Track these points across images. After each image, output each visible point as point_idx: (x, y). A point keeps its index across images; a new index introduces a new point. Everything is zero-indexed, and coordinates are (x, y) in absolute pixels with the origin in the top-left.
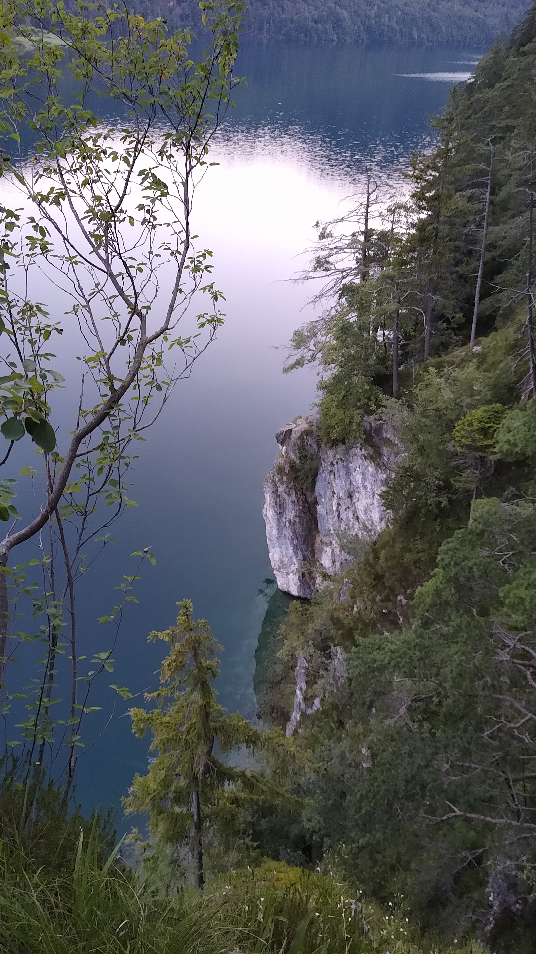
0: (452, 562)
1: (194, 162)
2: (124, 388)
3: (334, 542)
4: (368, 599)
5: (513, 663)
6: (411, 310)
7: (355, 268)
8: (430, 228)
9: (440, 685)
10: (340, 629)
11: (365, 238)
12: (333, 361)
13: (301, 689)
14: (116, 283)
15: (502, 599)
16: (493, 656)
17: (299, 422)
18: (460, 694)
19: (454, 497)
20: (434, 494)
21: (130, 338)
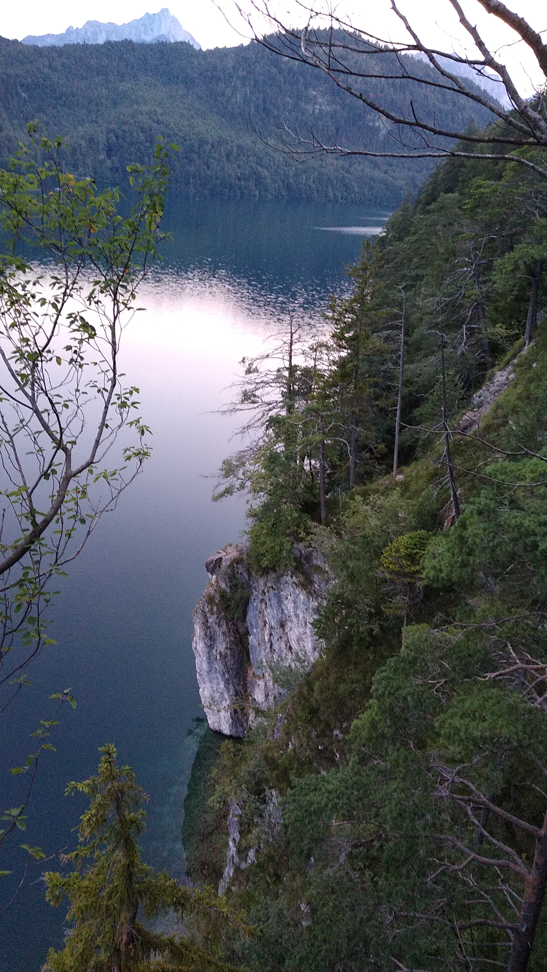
0: (386, 692)
1: (122, 307)
2: (46, 522)
3: (267, 675)
4: (303, 735)
5: (453, 798)
6: (335, 441)
7: (281, 402)
8: (350, 365)
9: (380, 827)
10: (275, 769)
11: (290, 374)
12: (262, 489)
13: (234, 840)
14: (41, 419)
15: (438, 730)
16: (432, 791)
17: (229, 550)
18: (401, 836)
19: (385, 624)
20: (366, 622)
21: (54, 472)
